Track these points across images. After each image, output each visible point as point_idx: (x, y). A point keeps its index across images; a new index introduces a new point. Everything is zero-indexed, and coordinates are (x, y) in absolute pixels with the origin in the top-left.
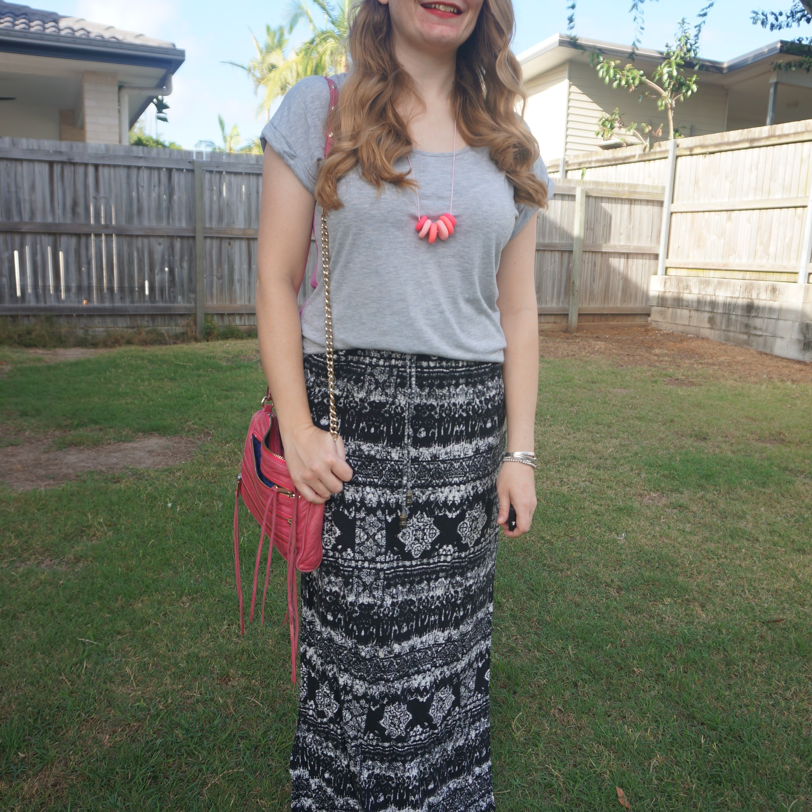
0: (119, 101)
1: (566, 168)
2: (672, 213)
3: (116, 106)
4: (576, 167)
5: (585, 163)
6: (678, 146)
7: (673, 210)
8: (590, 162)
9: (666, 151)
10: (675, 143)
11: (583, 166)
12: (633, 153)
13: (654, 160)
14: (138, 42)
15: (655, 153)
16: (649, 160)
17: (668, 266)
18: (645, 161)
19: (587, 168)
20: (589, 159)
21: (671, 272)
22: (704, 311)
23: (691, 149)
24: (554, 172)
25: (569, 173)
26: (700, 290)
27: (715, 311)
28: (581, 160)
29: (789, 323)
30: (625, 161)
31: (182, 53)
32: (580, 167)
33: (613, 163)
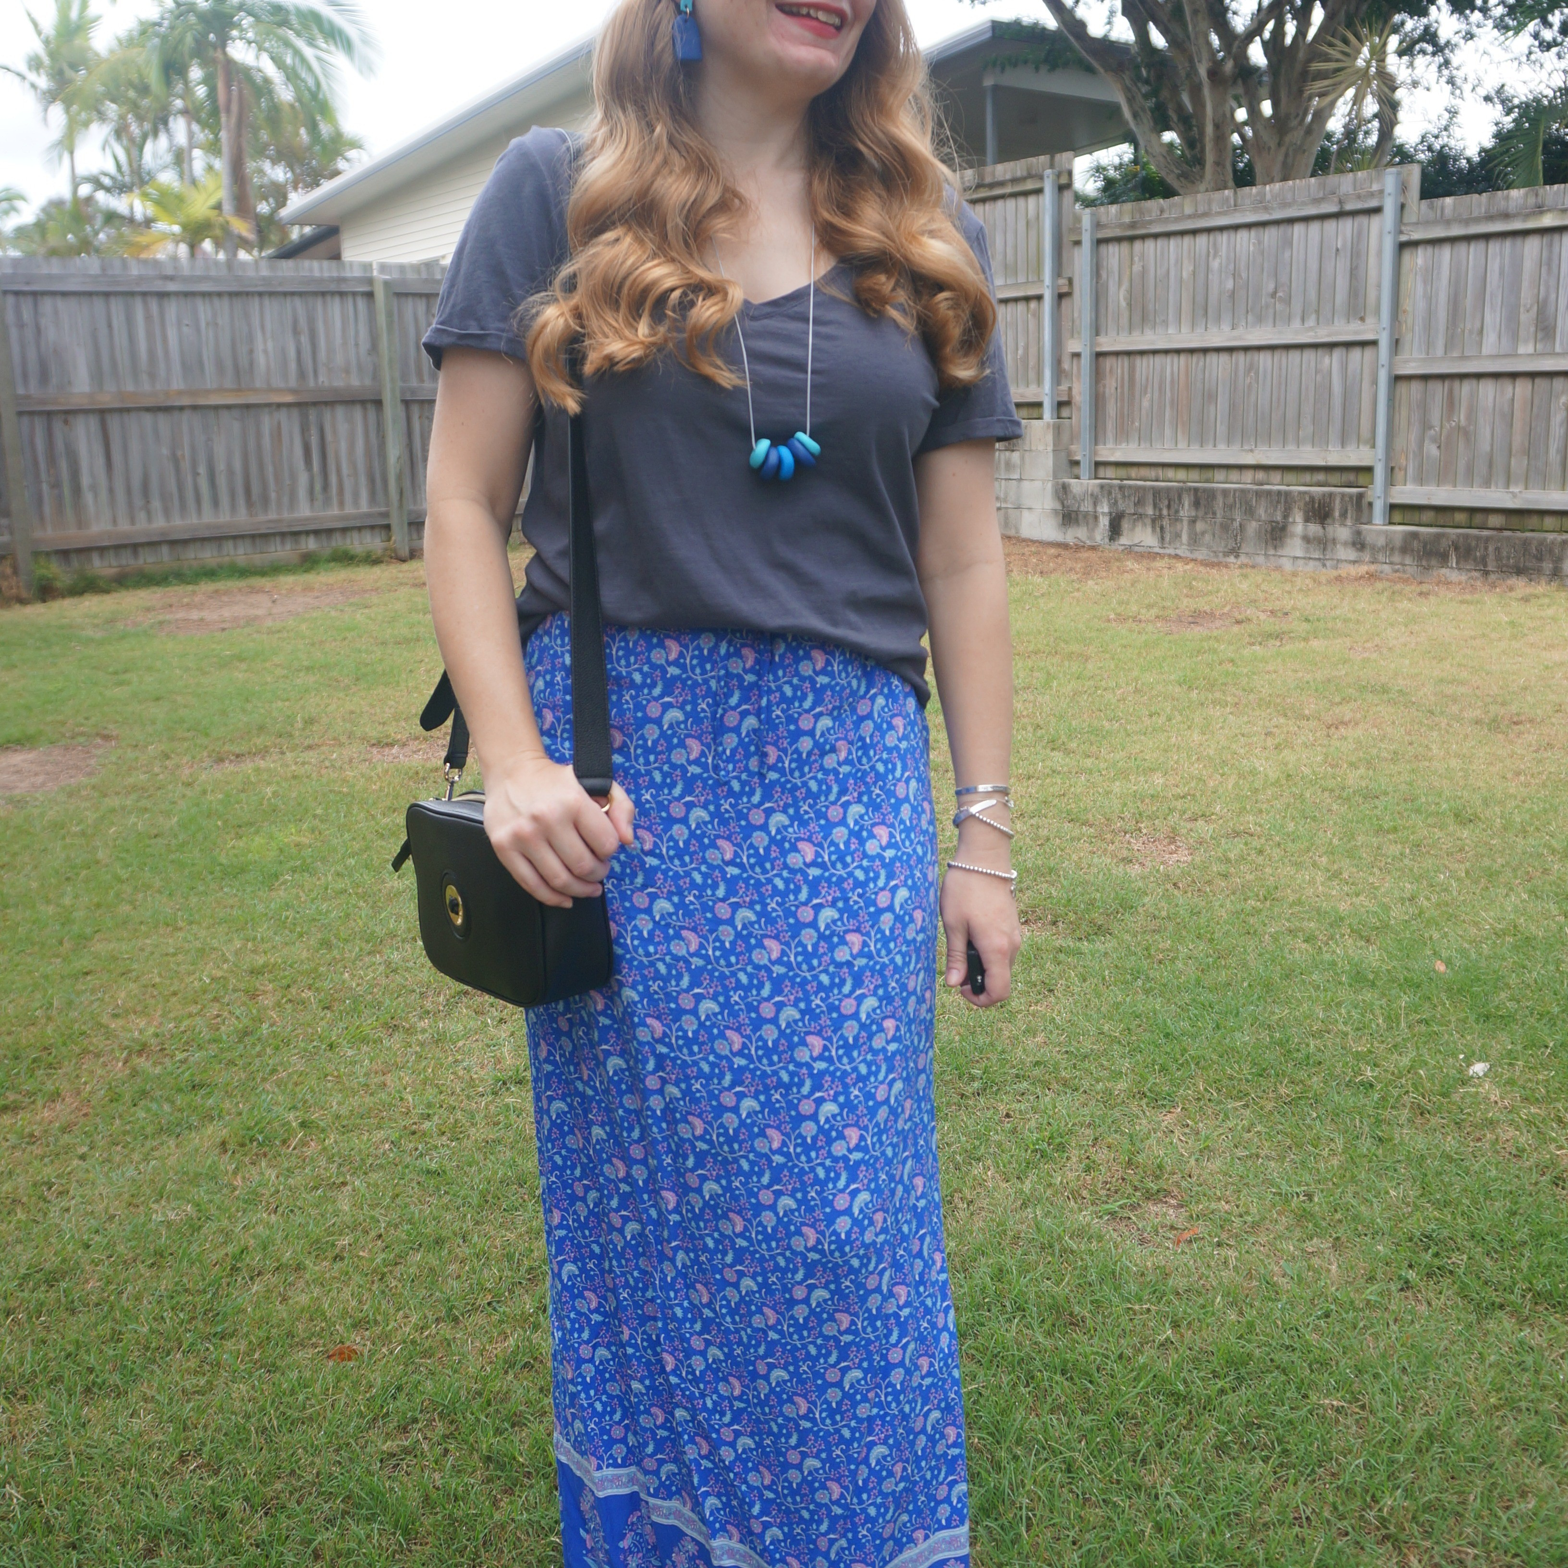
29: (1038, 484)
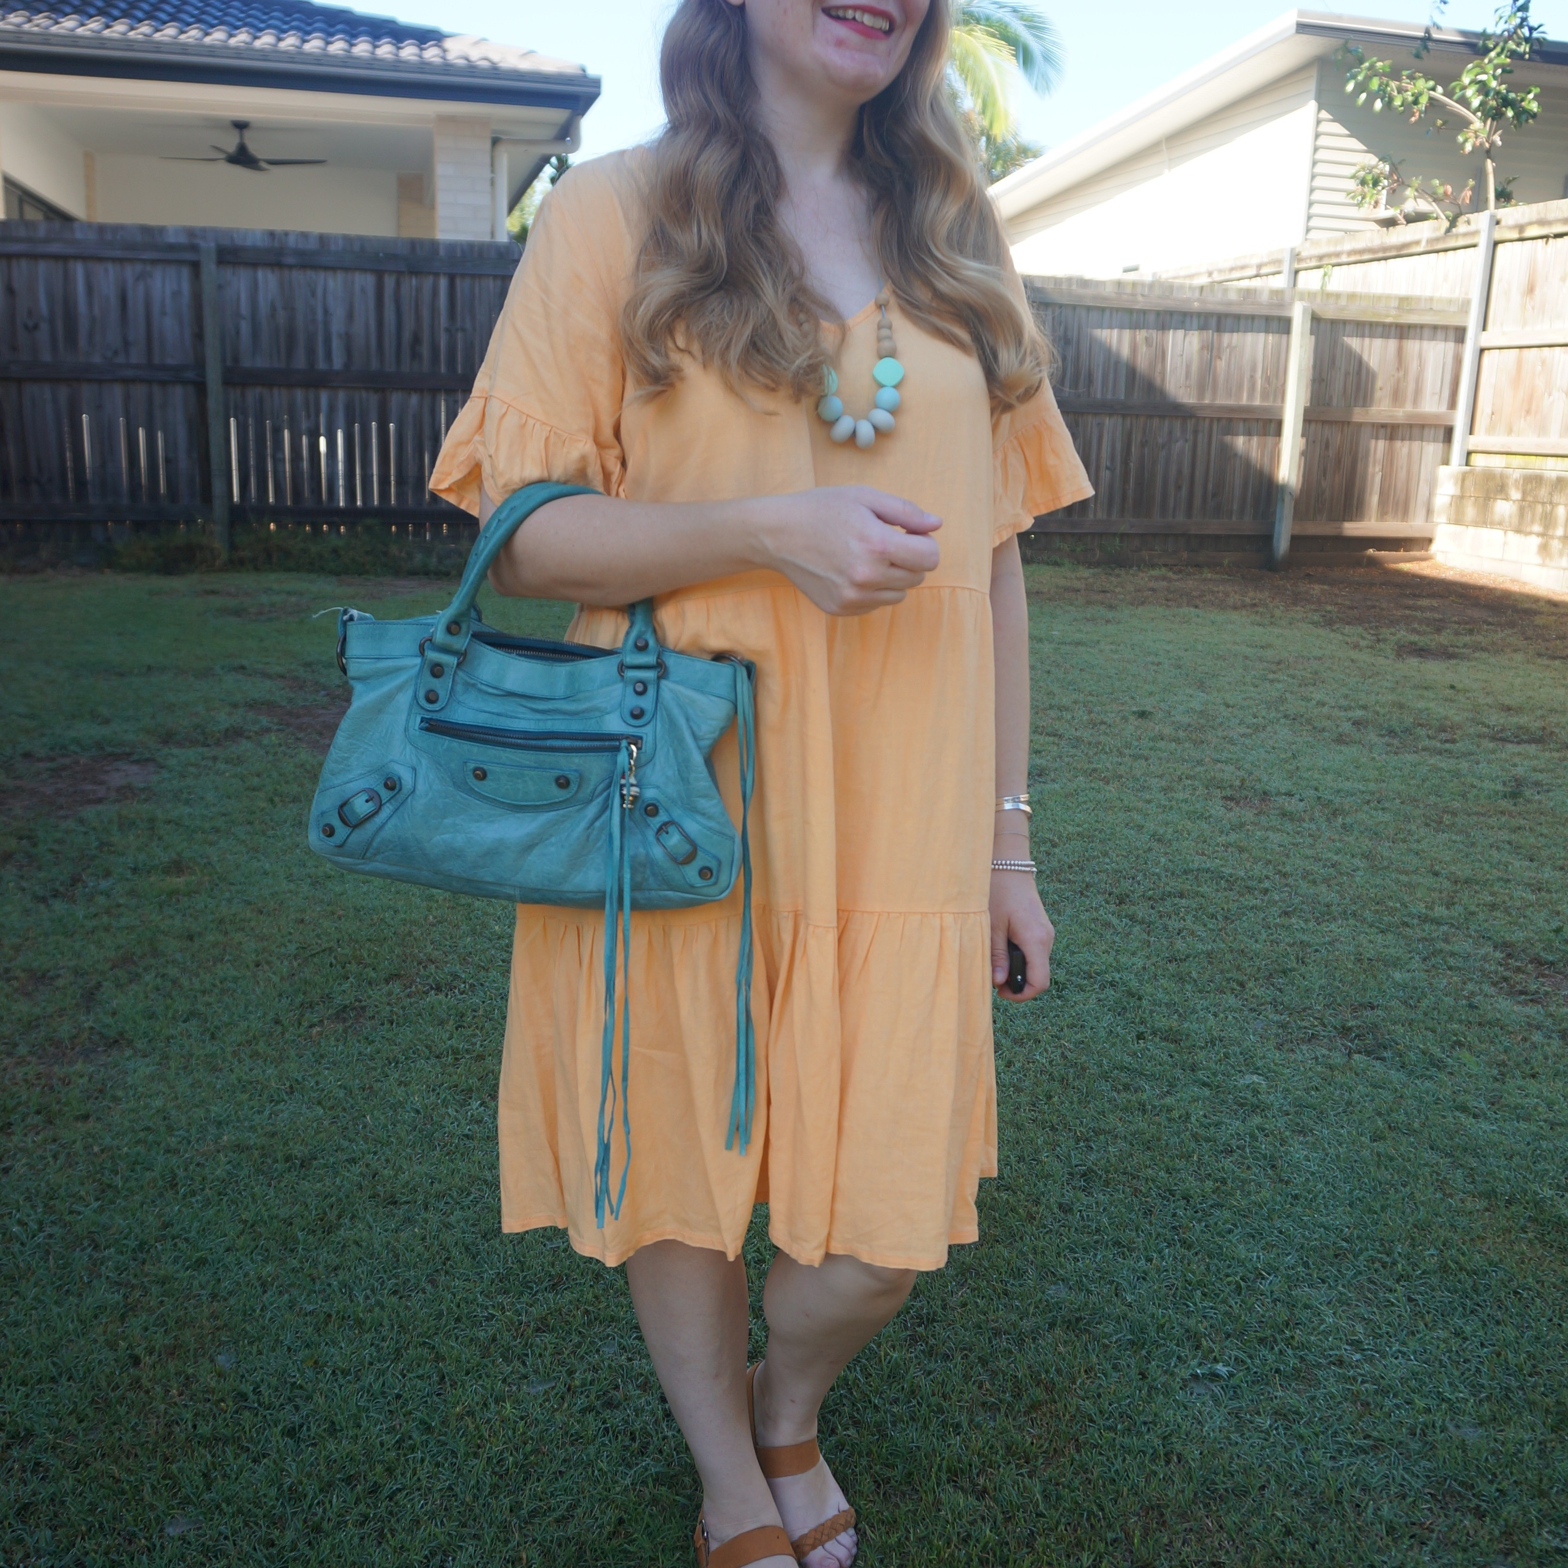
0: (492, 165)
1: (1296, 266)
2: (1482, 350)
3: (487, 174)
4: (1314, 263)
5: (1329, 255)
6: (1498, 223)
7: (1484, 344)
8: (1338, 255)
9: (1476, 233)
10: (1492, 216)
11: (1325, 261)
12: (1416, 237)
13: (1455, 249)
14: (524, 65)
15: (1457, 236)
16: (1446, 250)
17: (1471, 448)
18: (1437, 252)
19: (1333, 266)
20: (1339, 248)
21: (1478, 461)
22: (1530, 533)
23: (1521, 228)
24: (1274, 274)
25: (1302, 275)
26: (1524, 493)
27: (1550, 533)
28: (1324, 250)
30: (1401, 252)
31: (596, 83)
32: (1321, 262)
33: (1380, 255)
